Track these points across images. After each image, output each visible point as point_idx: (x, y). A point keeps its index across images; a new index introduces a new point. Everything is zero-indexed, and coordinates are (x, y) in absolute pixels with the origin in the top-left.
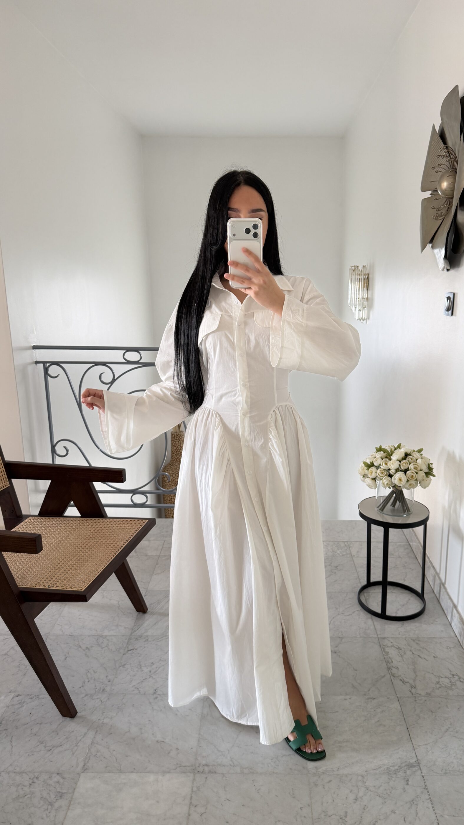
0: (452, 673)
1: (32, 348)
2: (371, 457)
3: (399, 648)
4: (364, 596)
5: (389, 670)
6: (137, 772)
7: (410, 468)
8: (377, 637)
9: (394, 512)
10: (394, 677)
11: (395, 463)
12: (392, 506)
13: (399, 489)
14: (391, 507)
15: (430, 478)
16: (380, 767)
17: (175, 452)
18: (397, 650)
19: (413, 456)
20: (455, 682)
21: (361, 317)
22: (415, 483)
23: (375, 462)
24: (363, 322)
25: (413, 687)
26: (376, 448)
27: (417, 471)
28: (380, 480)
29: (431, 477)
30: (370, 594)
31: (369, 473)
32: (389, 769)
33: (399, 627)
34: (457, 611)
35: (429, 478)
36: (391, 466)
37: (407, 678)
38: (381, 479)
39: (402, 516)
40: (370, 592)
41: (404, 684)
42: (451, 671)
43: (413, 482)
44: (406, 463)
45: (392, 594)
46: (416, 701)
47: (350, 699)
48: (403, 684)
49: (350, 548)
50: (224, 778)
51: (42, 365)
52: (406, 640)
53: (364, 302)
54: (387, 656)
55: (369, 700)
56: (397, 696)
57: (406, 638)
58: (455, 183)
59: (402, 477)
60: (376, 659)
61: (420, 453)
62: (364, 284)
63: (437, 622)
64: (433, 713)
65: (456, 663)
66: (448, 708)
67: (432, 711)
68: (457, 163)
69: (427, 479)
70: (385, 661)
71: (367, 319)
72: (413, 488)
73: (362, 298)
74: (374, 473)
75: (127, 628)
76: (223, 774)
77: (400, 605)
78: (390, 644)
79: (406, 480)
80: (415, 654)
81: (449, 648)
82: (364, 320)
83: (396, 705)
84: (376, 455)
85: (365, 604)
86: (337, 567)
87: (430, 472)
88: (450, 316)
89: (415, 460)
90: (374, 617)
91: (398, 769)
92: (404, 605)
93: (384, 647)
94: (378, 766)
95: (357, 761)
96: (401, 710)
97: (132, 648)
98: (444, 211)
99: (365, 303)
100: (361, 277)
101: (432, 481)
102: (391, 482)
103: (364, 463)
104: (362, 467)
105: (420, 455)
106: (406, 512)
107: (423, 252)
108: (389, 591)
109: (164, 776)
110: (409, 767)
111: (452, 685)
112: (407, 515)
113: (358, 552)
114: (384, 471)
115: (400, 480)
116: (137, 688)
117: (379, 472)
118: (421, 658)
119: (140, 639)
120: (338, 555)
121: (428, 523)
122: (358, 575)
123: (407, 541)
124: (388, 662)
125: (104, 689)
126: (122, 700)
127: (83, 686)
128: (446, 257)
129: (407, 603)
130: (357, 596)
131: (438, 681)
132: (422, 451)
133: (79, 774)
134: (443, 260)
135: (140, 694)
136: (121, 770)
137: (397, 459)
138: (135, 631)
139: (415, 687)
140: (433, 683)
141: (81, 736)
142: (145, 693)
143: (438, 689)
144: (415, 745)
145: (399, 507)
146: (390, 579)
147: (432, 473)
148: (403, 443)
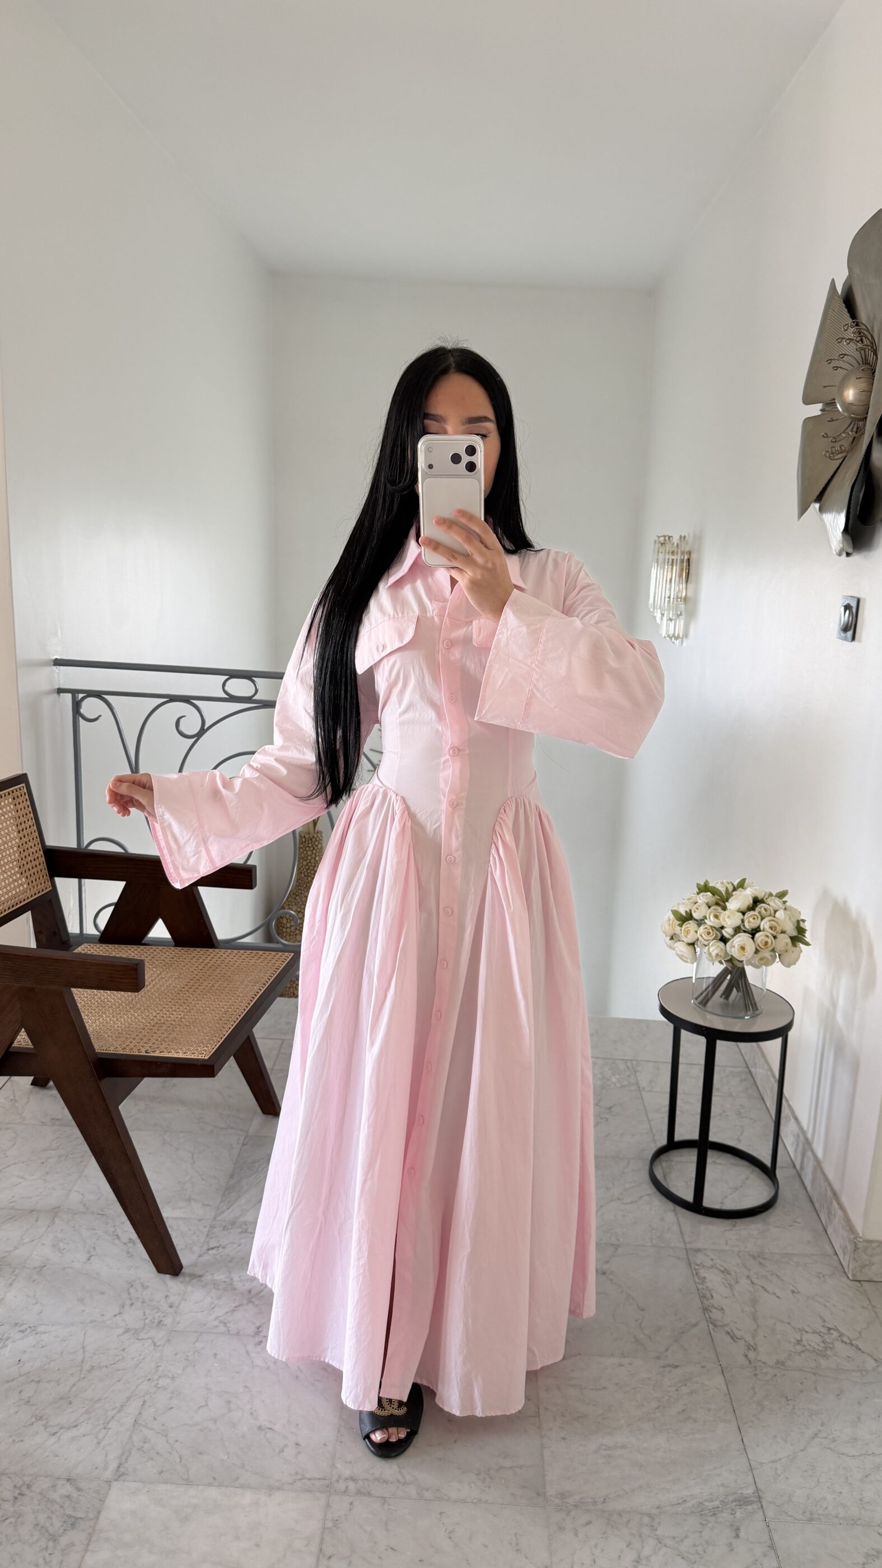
0: (827, 1325)
1: (53, 663)
2: (687, 901)
3: (725, 1272)
4: (662, 1166)
5: (706, 1312)
6: (219, 1486)
7: (762, 928)
8: (684, 1247)
9: (727, 1010)
10: (716, 1326)
11: (734, 915)
13: (738, 966)
14: (722, 1000)
15: (800, 948)
16: (686, 1500)
17: (305, 870)
18: (722, 1274)
19: (769, 905)
20: (832, 1343)
21: (673, 632)
22: (771, 956)
23: (695, 912)
24: (675, 642)
25: (751, 1347)
26: (698, 885)
27: (774, 933)
28: (703, 946)
29: (801, 945)
30: (673, 1164)
31: (682, 932)
32: (703, 1504)
33: (726, 1230)
34: (840, 1204)
35: (797, 948)
36: (725, 921)
37: (739, 1330)
38: (705, 946)
39: (743, 1018)
40: (672, 1161)
41: (734, 1341)
42: (824, 1321)
43: (766, 954)
44: (756, 917)
45: (717, 1166)
46: (756, 1375)
47: (630, 1364)
49: (636, 1072)
50: (386, 1507)
51: (69, 696)
52: (740, 1257)
53: (679, 604)
54: (703, 1284)
55: (667, 1369)
56: (720, 1364)
57: (739, 1251)
58: (871, 392)
59: (746, 942)
60: (681, 1290)
61: (781, 899)
62: (682, 570)
63: (799, 1223)
65: (834, 1306)
66: (818, 1392)
67: (787, 1398)
68: (875, 354)
69: (794, 949)
70: (699, 1295)
71: (684, 637)
72: (766, 966)
73: (675, 597)
74: (692, 932)
75: (208, 1205)
76: (384, 1498)
77: (731, 1188)
78: (708, 1263)
79: (754, 950)
80: (756, 1284)
81: (820, 1275)
82: (677, 638)
83: (719, 1380)
84: (698, 899)
85: (664, 1183)
86: (610, 1108)
87: (800, 936)
88: (848, 641)
89: (772, 912)
90: (679, 1209)
91: (721, 1506)
92: (736, 1189)
93: (697, 1267)
94: (682, 1499)
95: (640, 1486)
96: (727, 1392)
97: (218, 1245)
98: (846, 444)
99: (680, 606)
100: (675, 557)
101: (802, 954)
102: (723, 952)
103: (673, 913)
104: (670, 920)
105: (782, 903)
106: (750, 1010)
107: (802, 517)
108: (709, 1160)
109: (270, 1495)
110: (741, 1503)
111: (826, 1348)
112: (751, 1018)
113: (651, 1082)
114: (712, 930)
115: (743, 948)
116: (224, 1323)
117: (701, 931)
118: (768, 1292)
119: (231, 1229)
120: (612, 1086)
121: (791, 1034)
122: (650, 1125)
123: (745, 1066)
124: (704, 1296)
125: (161, 1321)
126: (194, 1344)
127: (120, 1313)
128: (846, 530)
129: (744, 1184)
130: (647, 1167)
131: (799, 1339)
132: (785, 896)
133: (109, 1483)
134: (841, 535)
135: (229, 1334)
136: (188, 1479)
137: (737, 908)
138: (223, 1212)
139: (754, 1346)
140: (790, 1342)
141: (114, 1409)
142: (239, 1332)
143: (800, 1355)
144: (754, 1461)
145: (737, 999)
146: (713, 1137)
147: (804, 937)
148: (749, 878)
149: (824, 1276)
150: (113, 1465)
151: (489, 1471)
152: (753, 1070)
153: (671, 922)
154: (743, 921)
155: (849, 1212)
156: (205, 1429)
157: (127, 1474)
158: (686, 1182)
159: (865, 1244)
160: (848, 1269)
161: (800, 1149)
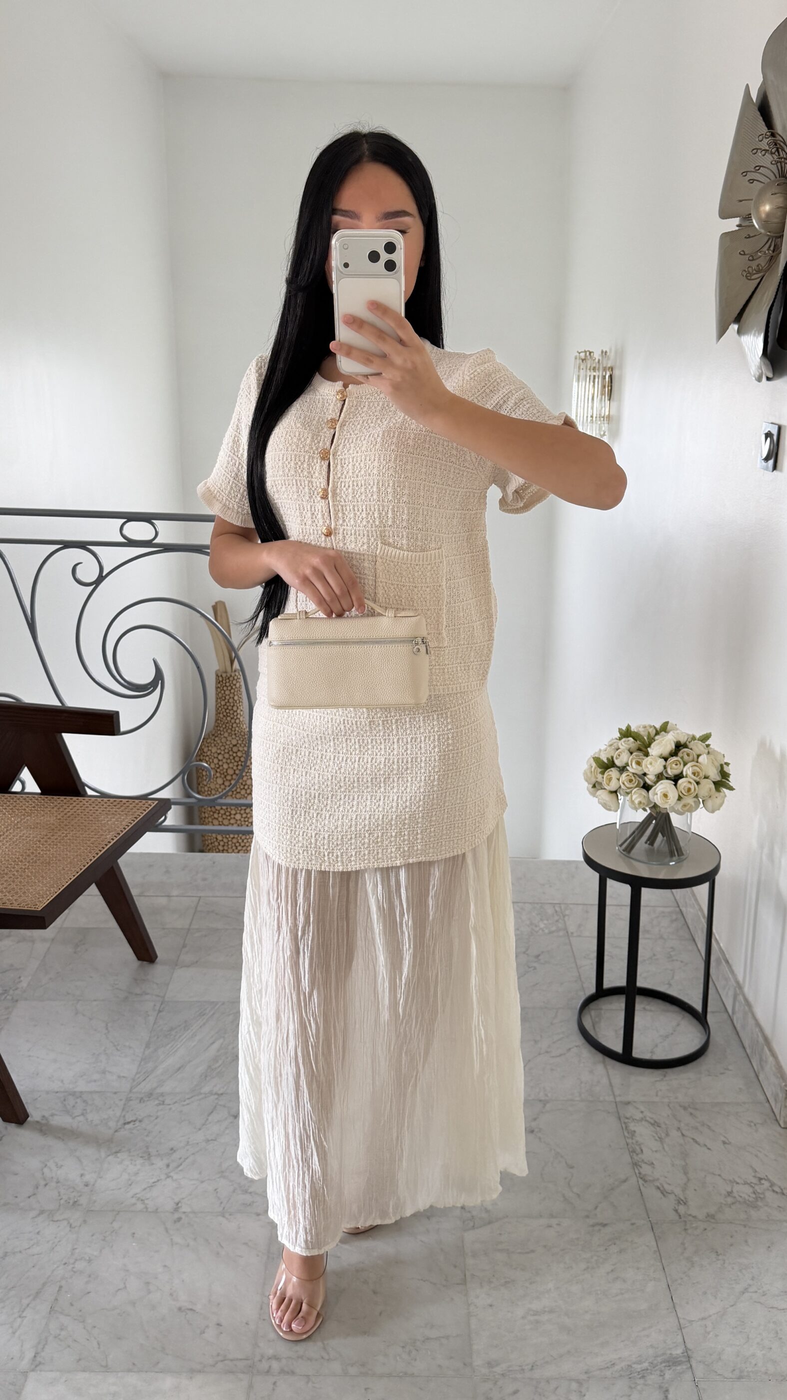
0: (757, 1174)
2: (609, 747)
3: (655, 1124)
4: (591, 1015)
5: (635, 1168)
6: (139, 1372)
7: (684, 774)
8: (613, 1100)
9: (652, 855)
10: (645, 1181)
11: (657, 761)
12: (648, 842)
13: (663, 813)
14: (647, 846)
15: (724, 792)
16: (614, 1364)
17: (223, 710)
18: (652, 1128)
20: (763, 1193)
22: (695, 802)
23: (617, 759)
25: (681, 1202)
26: (620, 730)
27: (697, 779)
28: (626, 792)
29: (724, 790)
30: (603, 1012)
31: (604, 779)
32: (631, 1367)
33: (656, 1081)
34: (771, 1050)
35: (722, 794)
36: (647, 767)
37: (669, 1184)
38: (628, 793)
39: (668, 864)
40: (601, 1009)
41: (664, 1195)
42: (756, 1171)
43: (690, 800)
44: (678, 763)
45: (645, 1014)
46: (686, 1230)
47: (558, 1224)
48: (663, 1197)
49: (564, 916)
50: (310, 1385)
52: (670, 1108)
53: (601, 423)
54: (632, 1139)
55: (597, 1228)
56: (650, 1221)
57: (670, 1102)
59: (668, 789)
60: (610, 1146)
61: (704, 742)
62: (604, 387)
63: (731, 1070)
64: (718, 1255)
65: (766, 1156)
66: (748, 1245)
67: (717, 1252)
69: (717, 794)
70: (629, 1150)
72: (690, 812)
73: (598, 415)
74: (614, 780)
75: (124, 1077)
76: (308, 1376)
77: (661, 1036)
78: (638, 1116)
79: (677, 797)
80: (687, 1136)
81: (752, 1124)
83: (649, 1238)
84: (620, 745)
85: (592, 1033)
86: (536, 955)
87: (724, 780)
88: (770, 470)
89: (695, 757)
90: (608, 1060)
91: (649, 1368)
92: (667, 1037)
93: (626, 1121)
94: (611, 1362)
95: (569, 1352)
96: (656, 1249)
97: (134, 1118)
98: (763, 263)
99: (604, 425)
100: (596, 374)
101: (726, 799)
102: (646, 799)
103: (594, 761)
104: (591, 767)
105: (705, 746)
106: (675, 856)
107: (720, 340)
108: (638, 1009)
109: (191, 1379)
110: (671, 1364)
111: (756, 1199)
112: (676, 863)
113: (578, 926)
114: (634, 777)
115: (666, 795)
116: (142, 1200)
117: (623, 779)
118: (699, 1144)
119: (148, 1101)
120: (541, 931)
121: (718, 878)
122: (579, 972)
123: (676, 905)
124: (634, 1151)
125: (76, 1202)
126: (112, 1223)
127: (34, 1194)
128: (765, 353)
129: (675, 1031)
130: (576, 1017)
131: (730, 1190)
132: (708, 739)
133: (25, 1373)
134: (759, 360)
135: (147, 1211)
136: (107, 1366)
137: (659, 754)
138: (139, 1084)
139: (685, 1201)
140: (721, 1195)
141: (28, 1297)
142: (157, 1209)
143: (730, 1207)
144: (683, 1319)
145: (662, 845)
146: (641, 983)
147: (728, 782)
148: (672, 722)
149: (755, 1124)
150: (29, 1355)
151: (414, 1342)
152: (683, 909)
153: (593, 770)
155: (780, 1058)
156: (124, 1312)
157: (44, 1364)
158: (616, 1031)
160: (780, 1116)
161: (731, 993)
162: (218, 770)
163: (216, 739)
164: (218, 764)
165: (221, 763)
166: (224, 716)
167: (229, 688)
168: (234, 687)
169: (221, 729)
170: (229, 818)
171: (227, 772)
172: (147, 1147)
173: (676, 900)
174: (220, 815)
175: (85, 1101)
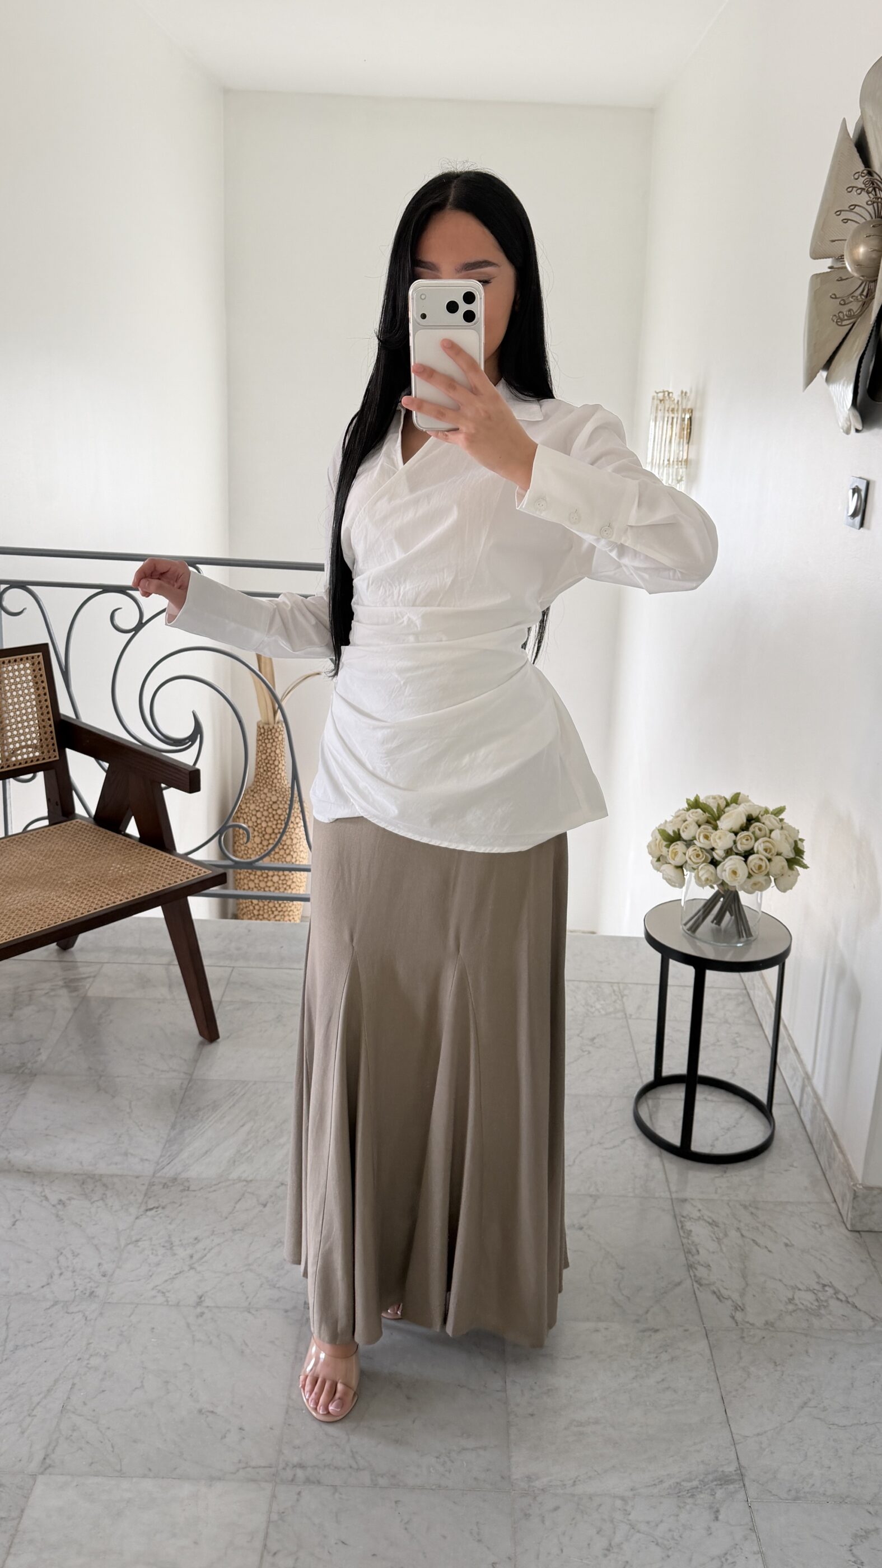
0: (821, 1281)
2: (676, 818)
3: (713, 1224)
4: (648, 1105)
5: (691, 1271)
6: (155, 1478)
7: (755, 849)
8: (669, 1196)
9: (718, 936)
10: (701, 1285)
11: (726, 835)
12: (715, 921)
13: (732, 890)
14: (714, 925)
15: (798, 871)
16: (662, 1481)
17: (264, 764)
18: (710, 1228)
19: (764, 823)
20: (826, 1301)
22: (766, 880)
23: (683, 831)
25: (739, 1308)
26: (688, 800)
27: (769, 856)
28: (692, 869)
29: (798, 867)
30: (661, 1101)
31: (670, 853)
32: (681, 1485)
33: (716, 1177)
34: (839, 1147)
35: (794, 872)
36: (716, 842)
37: (727, 1289)
38: (694, 869)
39: (735, 946)
40: (659, 1098)
41: (720, 1301)
42: (819, 1277)
43: (760, 878)
44: (749, 838)
45: (706, 1103)
47: (606, 1329)
48: (718, 1301)
49: (622, 997)
50: (337, 1495)
52: (730, 1207)
53: (680, 468)
54: (688, 1239)
55: (647, 1334)
56: (704, 1327)
57: (729, 1201)
59: (738, 866)
60: (664, 1245)
61: (777, 817)
62: (682, 431)
63: (796, 1167)
64: (776, 1366)
65: (831, 1260)
66: (809, 1356)
67: (775, 1363)
69: (790, 872)
70: (684, 1250)
72: (760, 891)
73: (675, 460)
74: (680, 854)
75: (146, 1160)
76: (334, 1487)
77: (722, 1129)
78: (696, 1214)
79: (747, 874)
80: (746, 1237)
81: (817, 1226)
83: (703, 1345)
84: (687, 817)
85: (648, 1124)
86: (593, 1039)
87: (798, 858)
88: (856, 529)
89: (768, 832)
90: (666, 1154)
91: (700, 1486)
93: (682, 1219)
94: (659, 1479)
95: (614, 1467)
96: (711, 1358)
97: (156, 1205)
99: (681, 470)
100: (675, 416)
101: (800, 878)
102: (714, 876)
103: (660, 833)
104: (656, 839)
105: (779, 821)
106: (743, 937)
107: (808, 387)
108: (699, 1099)
109: (211, 1486)
110: (723, 1482)
111: (819, 1307)
112: (744, 945)
113: (639, 1007)
114: (702, 851)
115: (734, 873)
116: (163, 1293)
117: (690, 853)
118: (759, 1246)
119: (172, 1186)
120: (597, 1013)
121: (789, 962)
122: (636, 1058)
123: (742, 986)
124: (689, 1252)
125: (93, 1292)
126: (130, 1316)
127: (48, 1284)
128: (854, 403)
129: (737, 1124)
130: (632, 1107)
131: (791, 1297)
132: (782, 813)
133: (34, 1476)
134: (848, 411)
135: (167, 1305)
136: (121, 1470)
137: (729, 828)
138: (163, 1168)
139: (743, 1307)
140: (781, 1301)
141: (39, 1394)
142: (178, 1303)
143: (791, 1315)
144: (737, 1434)
145: (730, 925)
146: (703, 1071)
147: (801, 859)
148: (744, 792)
149: (820, 1227)
150: (39, 1457)
151: (449, 1453)
152: (751, 992)
153: (658, 842)
154: (735, 842)
155: (849, 1156)
156: (140, 1413)
157: (53, 1466)
158: (674, 1122)
159: (865, 1191)
160: (847, 1218)
161: (799, 1084)
162: (256, 829)
163: (255, 795)
164: (256, 822)
165: (259, 821)
166: (264, 771)
167: (271, 741)
168: (276, 740)
169: (261, 785)
170: (266, 880)
171: (265, 830)
172: (170, 1236)
173: (743, 981)
174: (257, 877)
175: (105, 1185)
